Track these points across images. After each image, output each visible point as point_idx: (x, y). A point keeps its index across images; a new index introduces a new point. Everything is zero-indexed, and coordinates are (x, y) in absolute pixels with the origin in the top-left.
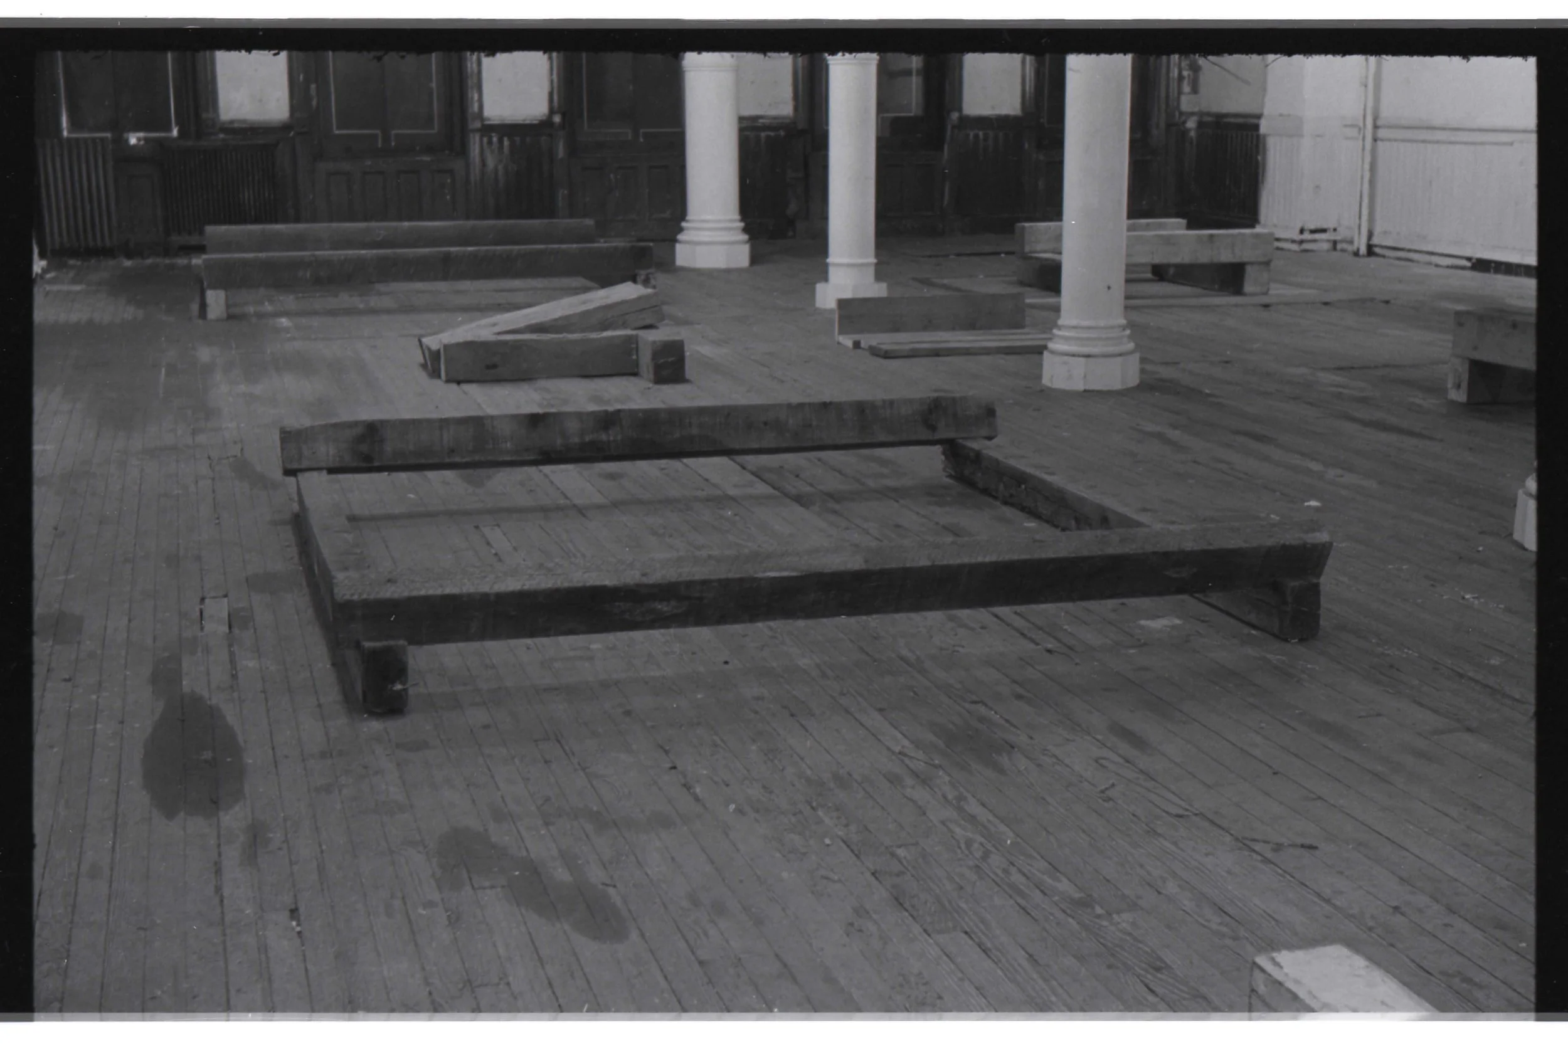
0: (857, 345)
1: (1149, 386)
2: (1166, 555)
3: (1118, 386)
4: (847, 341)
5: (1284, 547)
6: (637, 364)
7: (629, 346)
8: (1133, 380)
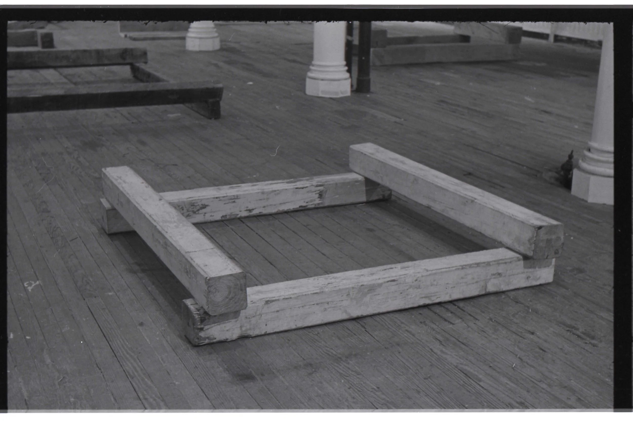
0: (126, 36)
1: (222, 49)
2: (168, 91)
3: (211, 49)
4: (122, 35)
5: (207, 89)
6: (37, 41)
7: (33, 35)
8: (217, 47)
